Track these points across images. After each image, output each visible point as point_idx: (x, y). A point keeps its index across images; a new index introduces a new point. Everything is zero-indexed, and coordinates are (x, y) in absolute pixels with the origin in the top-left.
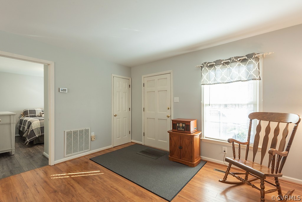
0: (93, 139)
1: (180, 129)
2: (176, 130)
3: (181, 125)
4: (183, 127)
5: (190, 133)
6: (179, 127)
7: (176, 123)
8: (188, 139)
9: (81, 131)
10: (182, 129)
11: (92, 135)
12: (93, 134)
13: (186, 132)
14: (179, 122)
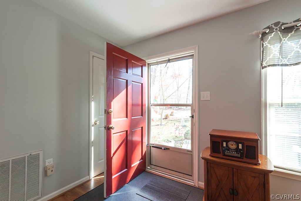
0: (49, 173)
1: (230, 154)
2: (221, 155)
3: (232, 145)
4: (237, 150)
5: (257, 164)
6: (228, 149)
7: (219, 140)
8: (255, 177)
9: (19, 163)
10: (235, 154)
11: (47, 164)
12: (50, 162)
13: (245, 160)
14: (228, 139)
